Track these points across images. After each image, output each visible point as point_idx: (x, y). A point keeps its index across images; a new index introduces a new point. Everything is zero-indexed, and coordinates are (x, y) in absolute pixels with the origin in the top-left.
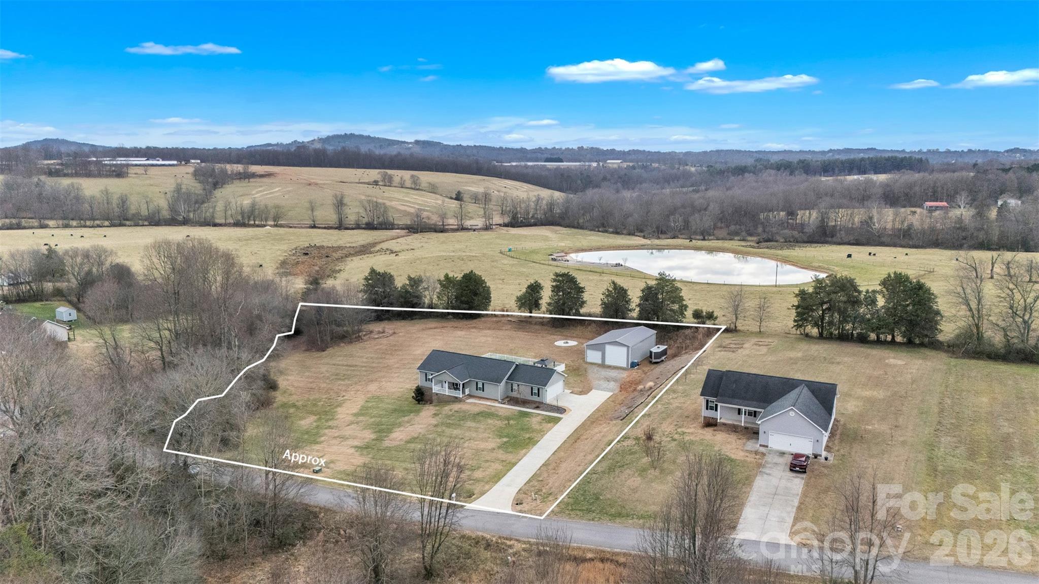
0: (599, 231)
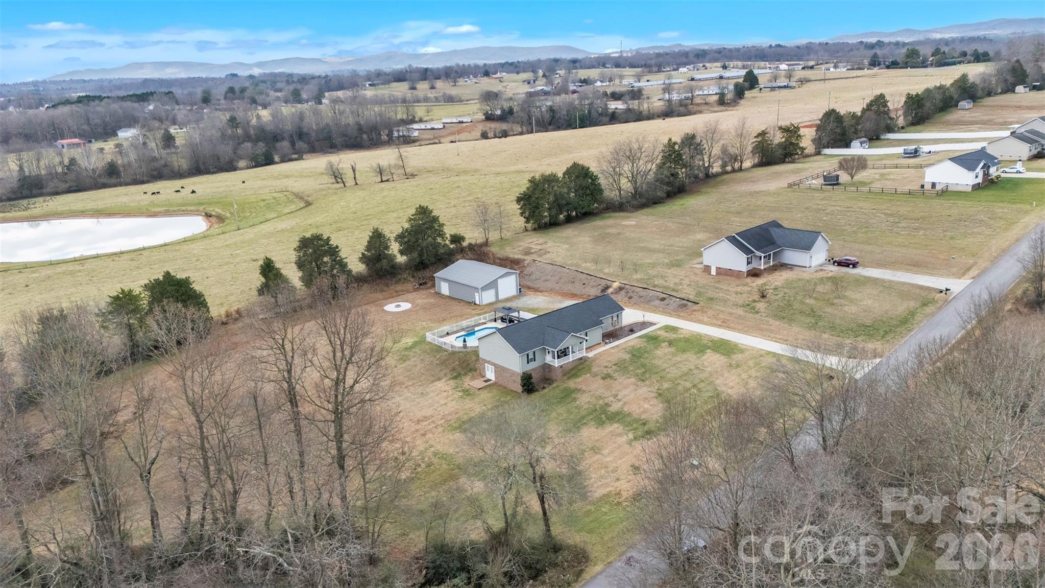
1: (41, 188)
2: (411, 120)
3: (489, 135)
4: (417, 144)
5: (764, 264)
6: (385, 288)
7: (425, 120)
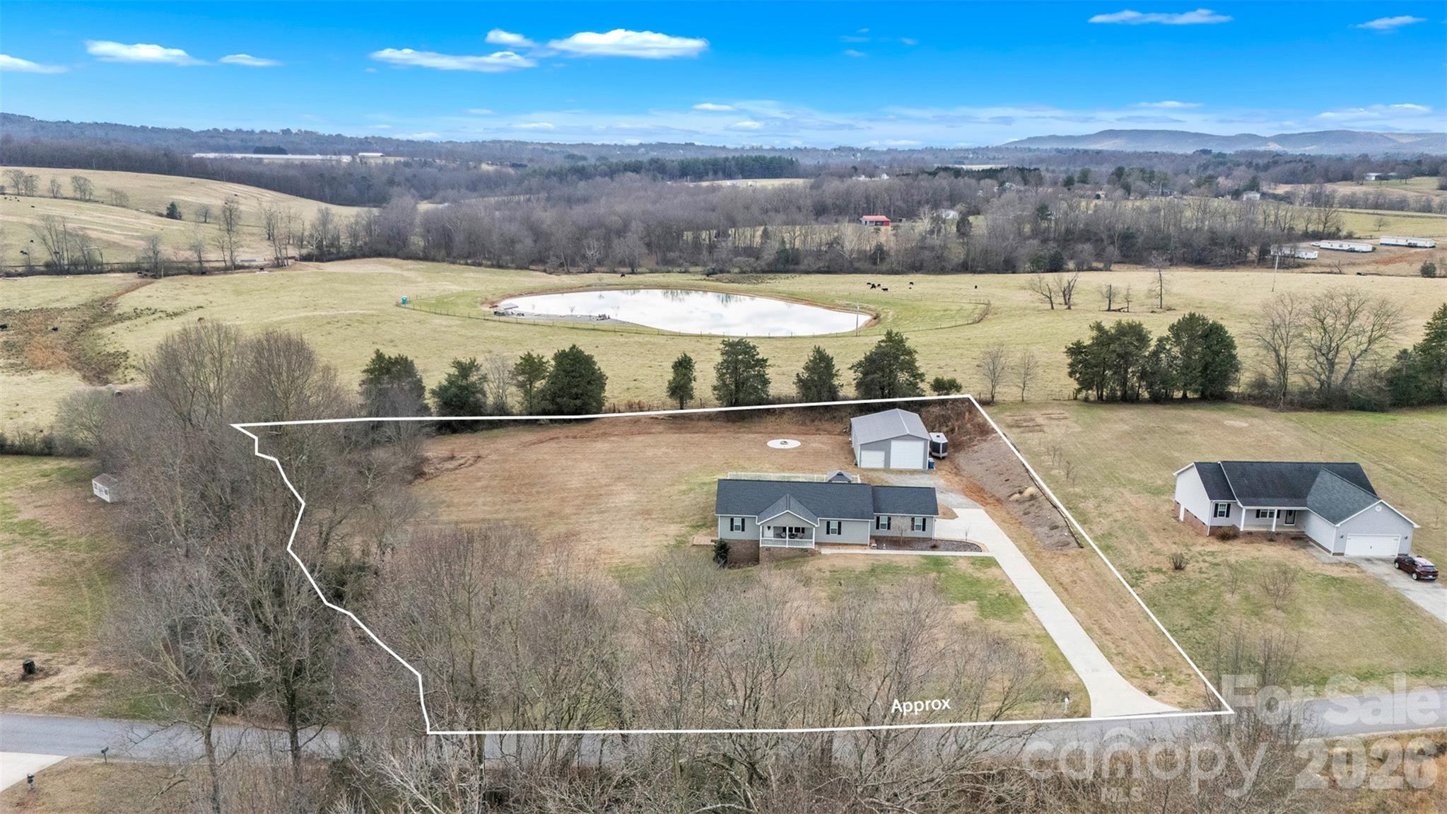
0: (467, 264)
1: (797, 263)
2: (1334, 234)
3: (1438, 272)
4: (1306, 269)
5: (1277, 526)
6: (808, 422)
7: (1356, 236)
